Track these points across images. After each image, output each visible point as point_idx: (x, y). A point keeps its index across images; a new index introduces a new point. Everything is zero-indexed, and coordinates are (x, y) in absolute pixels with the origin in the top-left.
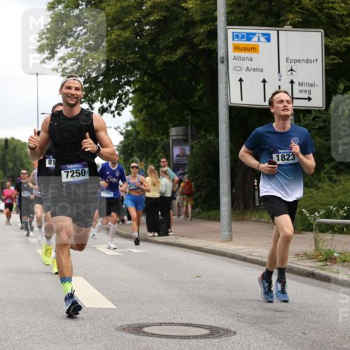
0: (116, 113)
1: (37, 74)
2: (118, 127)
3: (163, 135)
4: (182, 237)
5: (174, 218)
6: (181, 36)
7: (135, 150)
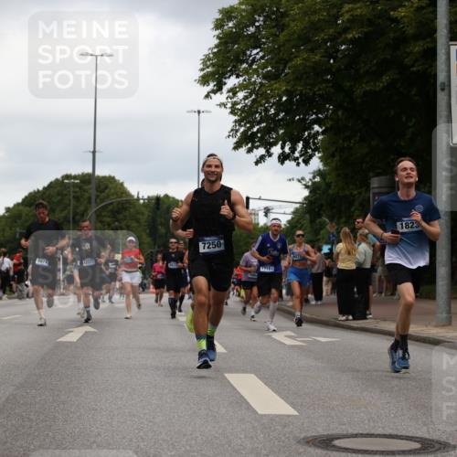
0: (300, 160)
1: (199, 112)
2: (303, 179)
3: (361, 187)
4: (385, 320)
5: (374, 296)
6: (389, 57)
7: (324, 208)
